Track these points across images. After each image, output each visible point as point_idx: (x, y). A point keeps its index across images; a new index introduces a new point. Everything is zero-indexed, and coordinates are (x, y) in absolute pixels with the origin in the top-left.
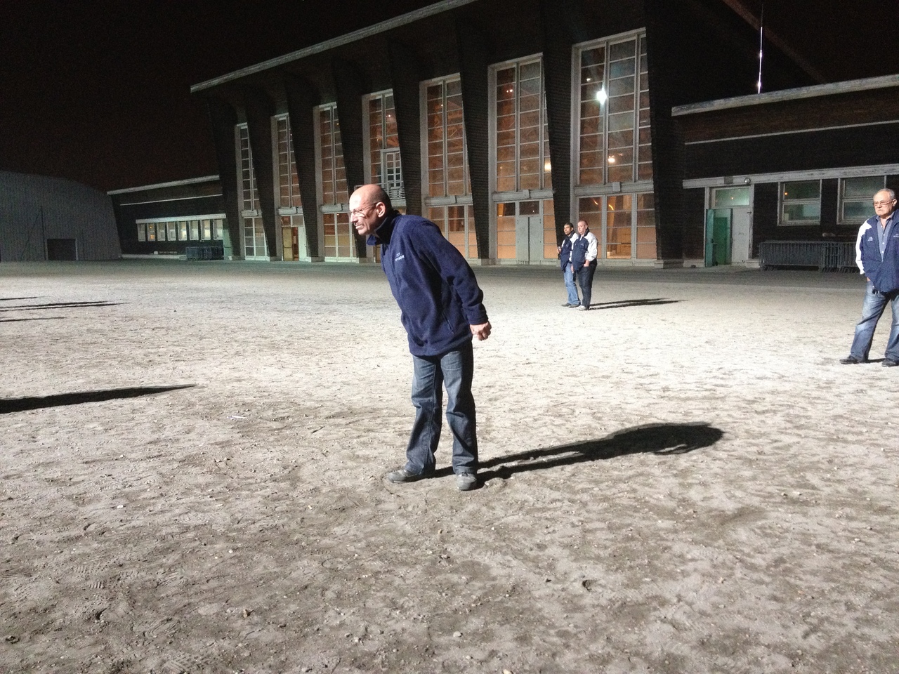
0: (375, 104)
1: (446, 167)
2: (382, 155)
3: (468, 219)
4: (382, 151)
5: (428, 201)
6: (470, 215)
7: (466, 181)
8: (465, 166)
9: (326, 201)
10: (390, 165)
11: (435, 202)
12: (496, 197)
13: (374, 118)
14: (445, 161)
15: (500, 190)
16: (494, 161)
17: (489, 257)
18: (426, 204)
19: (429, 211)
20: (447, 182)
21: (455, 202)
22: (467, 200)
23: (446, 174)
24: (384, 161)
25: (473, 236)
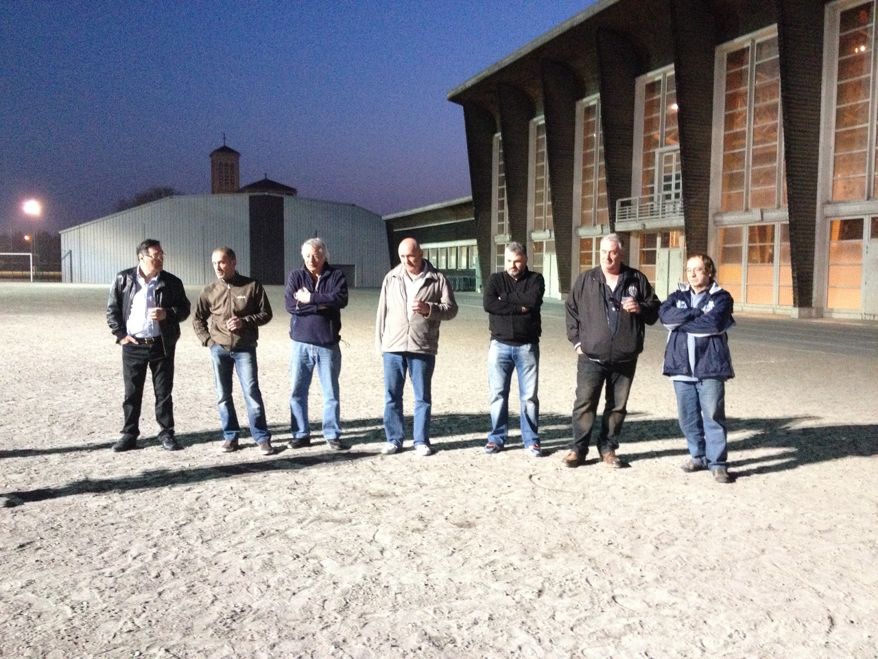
0: (652, 87)
1: (748, 168)
2: (657, 156)
3: (779, 245)
4: (658, 151)
5: (718, 218)
6: (783, 239)
7: (779, 187)
8: (780, 164)
9: (584, 221)
10: (668, 169)
11: (730, 220)
12: (829, 210)
13: (651, 107)
14: (749, 159)
15: (836, 198)
16: (829, 152)
17: (813, 305)
18: (715, 222)
19: (720, 234)
20: (750, 189)
21: (760, 218)
22: (779, 216)
23: (749, 178)
24: (660, 166)
25: (787, 271)
